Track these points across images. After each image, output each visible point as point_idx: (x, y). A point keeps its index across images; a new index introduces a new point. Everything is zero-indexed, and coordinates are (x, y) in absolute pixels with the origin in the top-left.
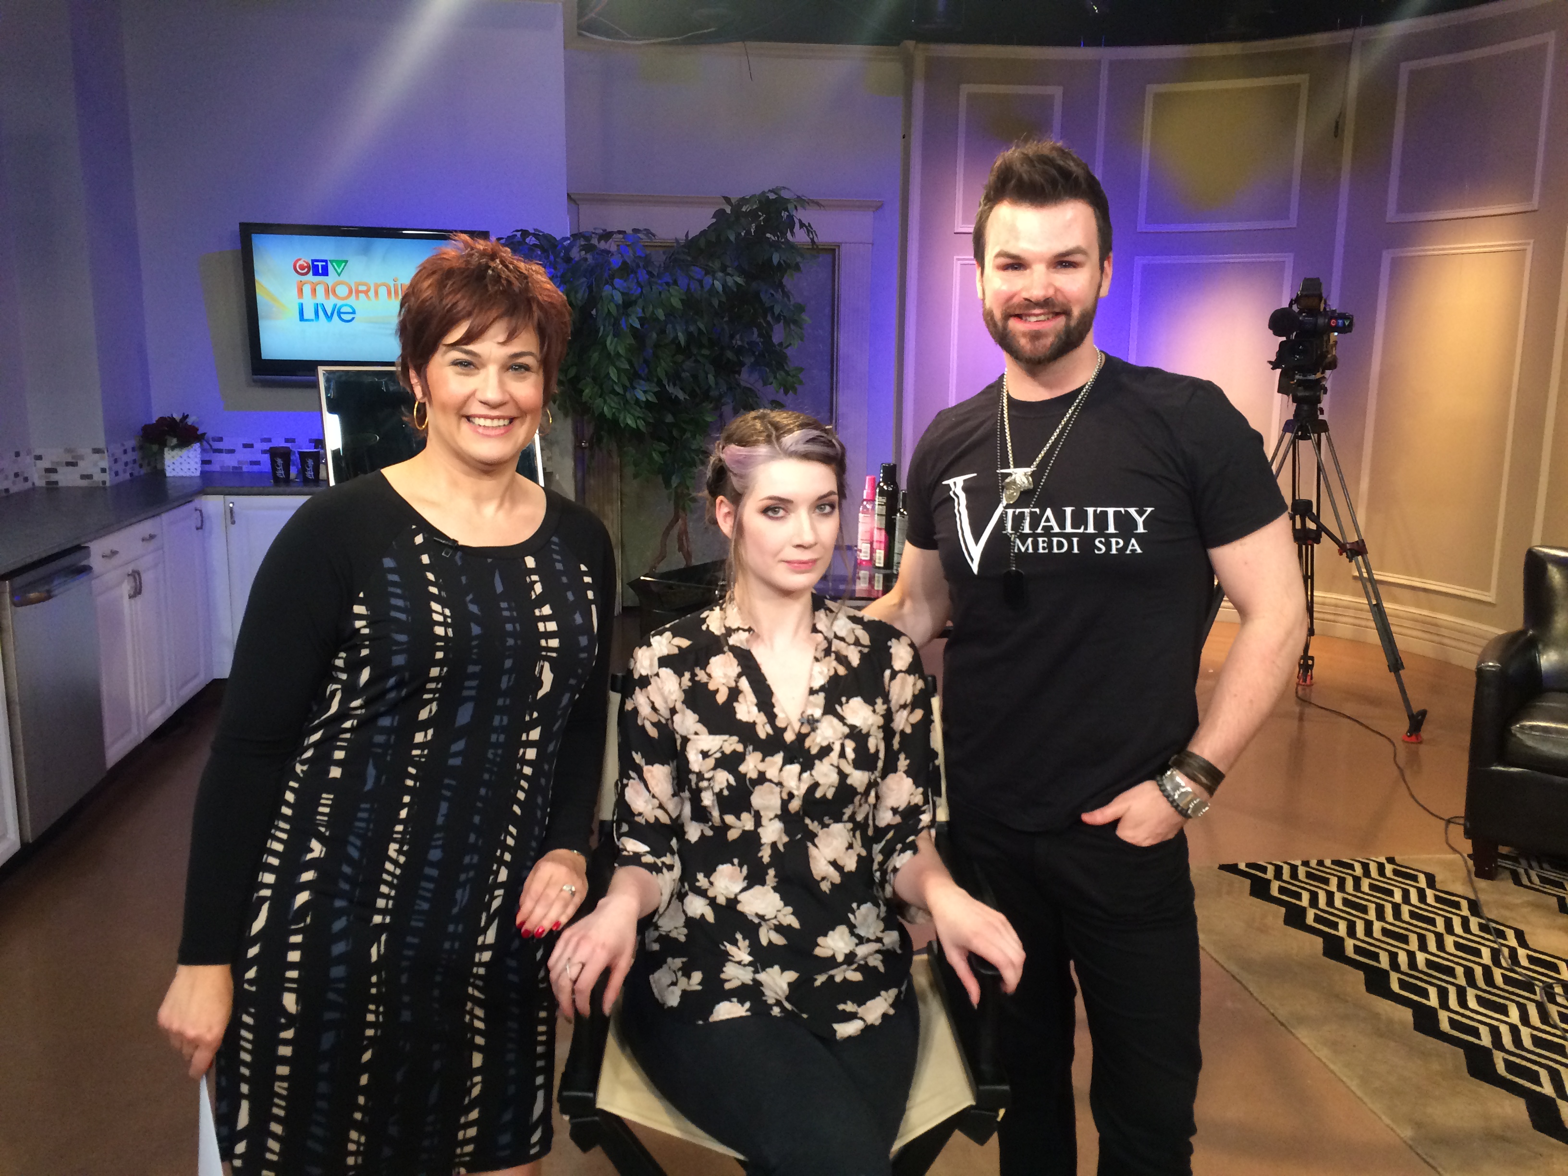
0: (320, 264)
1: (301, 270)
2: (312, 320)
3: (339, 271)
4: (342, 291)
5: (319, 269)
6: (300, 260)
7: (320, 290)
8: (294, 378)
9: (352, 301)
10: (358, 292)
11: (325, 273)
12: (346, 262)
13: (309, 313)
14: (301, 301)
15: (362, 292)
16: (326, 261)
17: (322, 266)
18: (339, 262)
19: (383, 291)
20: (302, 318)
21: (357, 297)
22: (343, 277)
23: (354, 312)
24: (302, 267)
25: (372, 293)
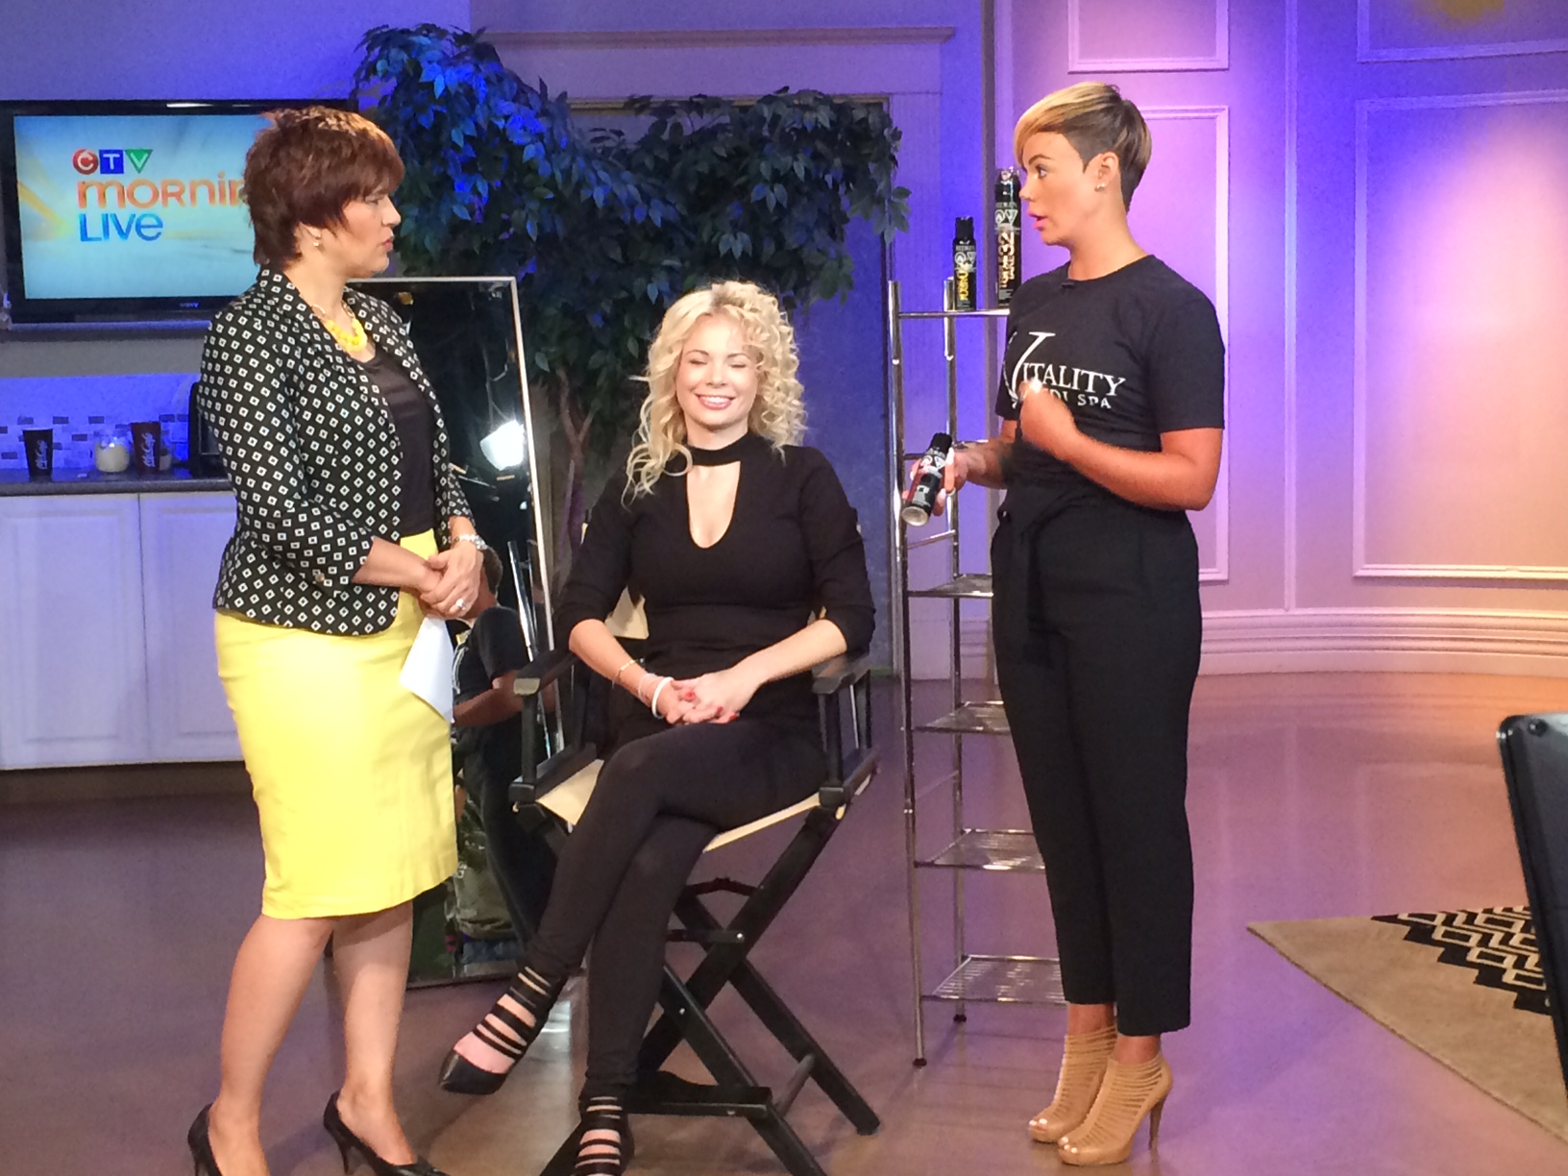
0: (112, 156)
1: (82, 166)
2: (99, 239)
3: (139, 165)
4: (143, 194)
5: (111, 164)
6: (82, 151)
7: (112, 194)
8: (72, 324)
9: (158, 208)
10: (166, 195)
11: (119, 168)
12: (149, 152)
13: (95, 229)
14: (83, 211)
15: (172, 195)
16: (120, 152)
17: (115, 159)
18: (139, 153)
19: (202, 192)
20: (84, 236)
21: (165, 202)
22: (143, 175)
23: (160, 225)
24: (85, 162)
25: (186, 196)
